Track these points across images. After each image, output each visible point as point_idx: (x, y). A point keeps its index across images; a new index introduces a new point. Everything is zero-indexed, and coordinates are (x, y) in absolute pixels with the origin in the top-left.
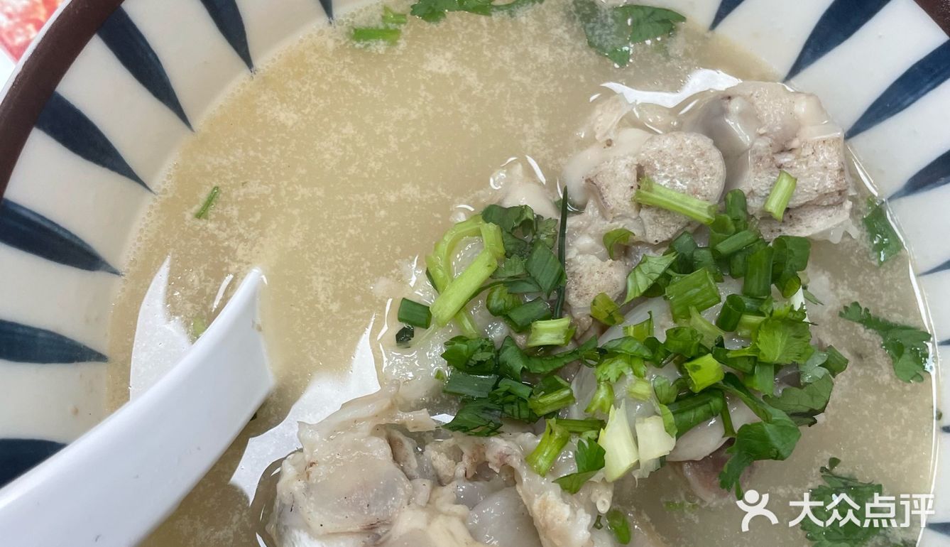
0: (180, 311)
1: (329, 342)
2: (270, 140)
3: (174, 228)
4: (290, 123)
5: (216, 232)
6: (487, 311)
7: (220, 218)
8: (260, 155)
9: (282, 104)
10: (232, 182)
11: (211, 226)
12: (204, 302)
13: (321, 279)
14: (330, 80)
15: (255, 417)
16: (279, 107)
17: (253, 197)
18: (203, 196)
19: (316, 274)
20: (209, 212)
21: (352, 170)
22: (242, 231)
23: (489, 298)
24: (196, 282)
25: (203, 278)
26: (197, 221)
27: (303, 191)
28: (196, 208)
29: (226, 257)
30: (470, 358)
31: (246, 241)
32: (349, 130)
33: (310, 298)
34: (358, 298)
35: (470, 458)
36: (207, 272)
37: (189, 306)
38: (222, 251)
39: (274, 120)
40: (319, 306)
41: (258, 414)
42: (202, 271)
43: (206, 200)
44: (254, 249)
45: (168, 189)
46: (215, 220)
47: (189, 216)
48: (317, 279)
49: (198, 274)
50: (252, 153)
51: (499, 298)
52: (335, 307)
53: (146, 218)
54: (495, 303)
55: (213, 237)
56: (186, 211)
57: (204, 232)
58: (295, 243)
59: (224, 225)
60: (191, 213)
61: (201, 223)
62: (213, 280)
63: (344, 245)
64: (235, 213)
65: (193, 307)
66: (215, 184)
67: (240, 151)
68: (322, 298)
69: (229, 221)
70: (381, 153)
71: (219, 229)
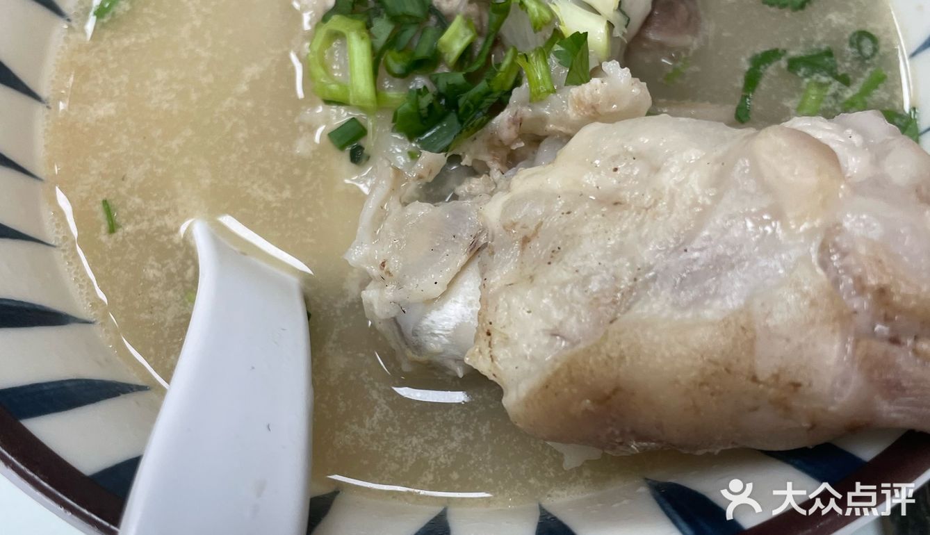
0: (168, 304)
1: (310, 219)
2: (111, 135)
3: (100, 255)
4: (113, 112)
5: (138, 227)
6: (397, 80)
7: (130, 216)
8: (113, 151)
9: (92, 105)
10: (113, 186)
11: (129, 228)
12: (179, 279)
13: (255, 186)
14: (111, 58)
15: (309, 316)
16: (91, 110)
17: (142, 180)
18: (101, 216)
19: (247, 187)
20: (117, 220)
21: (194, 97)
22: (156, 208)
23: (389, 71)
24: (158, 274)
25: (160, 266)
26: (115, 235)
27: (174, 144)
28: (104, 228)
29: (163, 236)
30: (419, 110)
31: (167, 212)
32: (161, 74)
33: (261, 206)
34: (297, 172)
35: (494, 160)
36: (158, 260)
37: (170, 293)
38: (156, 234)
39: (97, 120)
40: (274, 205)
41: (310, 312)
42: (153, 263)
43: (105, 216)
44: (180, 212)
45: (65, 235)
46: (128, 222)
47: (104, 238)
48: (252, 189)
49: (152, 267)
50: (106, 155)
51: (395, 62)
52: (287, 194)
53: (82, 291)
54: (397, 68)
55: (140, 232)
56: (98, 237)
57: (128, 237)
58: (208, 181)
59: (138, 217)
60: (105, 235)
61: (120, 233)
62: (169, 261)
63: (246, 150)
64: (138, 200)
65: (175, 291)
66: (100, 200)
67: (95, 162)
68: (270, 197)
69: (140, 211)
70: (202, 67)
71: (137, 223)
